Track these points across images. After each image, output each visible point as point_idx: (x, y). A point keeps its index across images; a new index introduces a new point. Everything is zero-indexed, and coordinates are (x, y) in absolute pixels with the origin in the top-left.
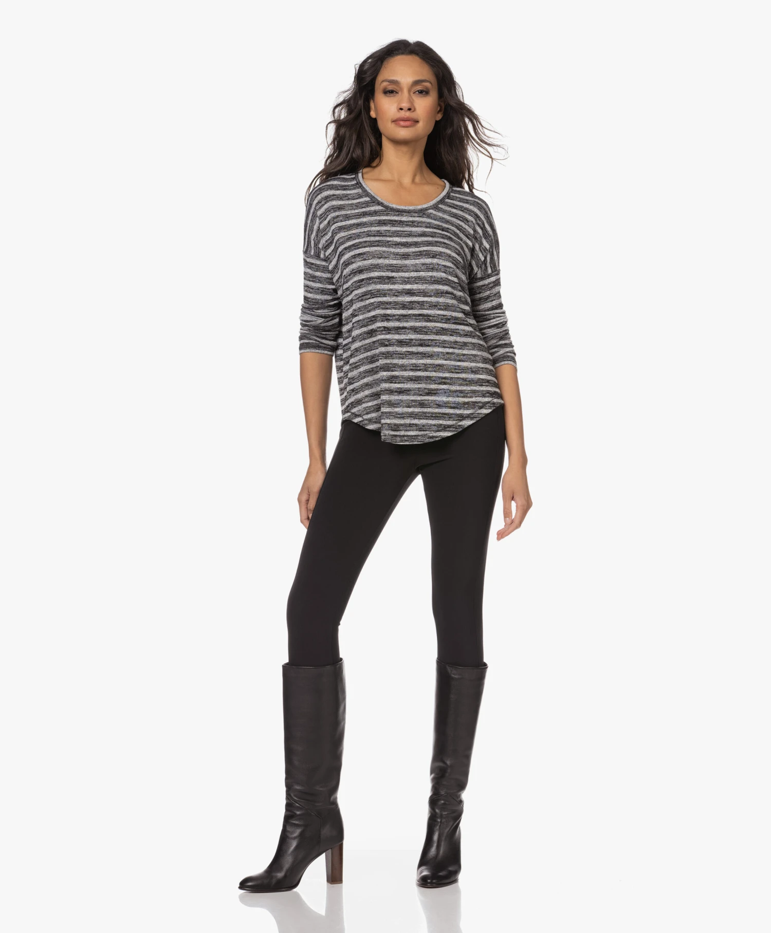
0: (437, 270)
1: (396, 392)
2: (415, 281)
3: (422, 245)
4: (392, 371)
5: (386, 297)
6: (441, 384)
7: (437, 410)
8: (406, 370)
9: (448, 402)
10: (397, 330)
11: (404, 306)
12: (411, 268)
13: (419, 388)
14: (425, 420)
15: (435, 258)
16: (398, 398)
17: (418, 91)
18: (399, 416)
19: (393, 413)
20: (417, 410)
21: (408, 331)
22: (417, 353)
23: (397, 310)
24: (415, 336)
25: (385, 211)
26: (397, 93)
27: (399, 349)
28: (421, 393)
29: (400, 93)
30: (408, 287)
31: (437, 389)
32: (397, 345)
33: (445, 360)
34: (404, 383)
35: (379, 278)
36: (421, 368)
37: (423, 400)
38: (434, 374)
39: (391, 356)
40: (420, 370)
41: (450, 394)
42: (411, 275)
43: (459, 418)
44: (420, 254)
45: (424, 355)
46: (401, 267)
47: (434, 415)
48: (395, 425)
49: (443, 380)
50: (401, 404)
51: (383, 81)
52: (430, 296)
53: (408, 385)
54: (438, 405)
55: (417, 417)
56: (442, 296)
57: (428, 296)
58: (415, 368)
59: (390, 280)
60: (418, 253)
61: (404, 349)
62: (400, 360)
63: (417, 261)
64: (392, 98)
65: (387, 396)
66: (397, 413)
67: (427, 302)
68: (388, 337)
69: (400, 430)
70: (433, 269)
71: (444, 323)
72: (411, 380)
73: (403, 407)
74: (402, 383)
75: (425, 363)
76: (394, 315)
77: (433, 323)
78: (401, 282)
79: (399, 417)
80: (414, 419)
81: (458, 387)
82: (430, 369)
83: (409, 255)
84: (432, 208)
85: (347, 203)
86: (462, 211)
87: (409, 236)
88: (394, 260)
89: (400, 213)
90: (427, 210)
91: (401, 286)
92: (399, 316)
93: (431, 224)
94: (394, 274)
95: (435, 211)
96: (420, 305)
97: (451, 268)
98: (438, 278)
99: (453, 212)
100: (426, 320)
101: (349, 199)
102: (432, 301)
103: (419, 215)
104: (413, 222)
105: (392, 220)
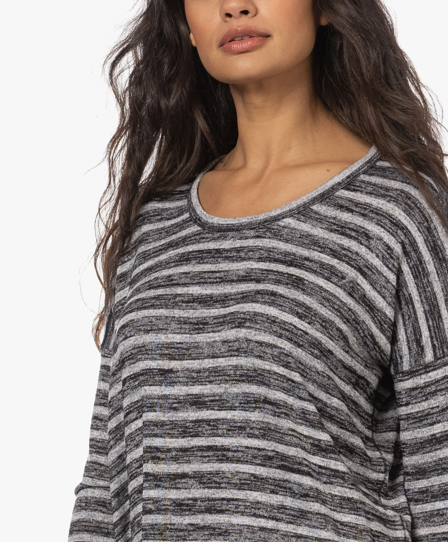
2: (208, 377)
5: (155, 411)
12: (206, 351)
15: (244, 327)
23: (174, 440)
24: (201, 491)
30: (196, 390)
39: (161, 534)
46: (188, 349)
56: (256, 408)
60: (221, 320)
63: (217, 337)
67: (224, 421)
76: (169, 450)
77: (234, 465)
83: (207, 324)
84: (291, 216)
85: (156, 227)
86: (364, 215)
87: (220, 282)
88: (178, 333)
89: (222, 233)
90: (279, 220)
91: (185, 388)
92: (177, 451)
93: (273, 252)
94: (174, 364)
95: (298, 220)
96: (210, 428)
97: (275, 346)
98: (248, 370)
99: (340, 220)
100: (220, 458)
101: (162, 219)
102: (236, 418)
103: (257, 234)
104: (238, 250)
105: (202, 251)
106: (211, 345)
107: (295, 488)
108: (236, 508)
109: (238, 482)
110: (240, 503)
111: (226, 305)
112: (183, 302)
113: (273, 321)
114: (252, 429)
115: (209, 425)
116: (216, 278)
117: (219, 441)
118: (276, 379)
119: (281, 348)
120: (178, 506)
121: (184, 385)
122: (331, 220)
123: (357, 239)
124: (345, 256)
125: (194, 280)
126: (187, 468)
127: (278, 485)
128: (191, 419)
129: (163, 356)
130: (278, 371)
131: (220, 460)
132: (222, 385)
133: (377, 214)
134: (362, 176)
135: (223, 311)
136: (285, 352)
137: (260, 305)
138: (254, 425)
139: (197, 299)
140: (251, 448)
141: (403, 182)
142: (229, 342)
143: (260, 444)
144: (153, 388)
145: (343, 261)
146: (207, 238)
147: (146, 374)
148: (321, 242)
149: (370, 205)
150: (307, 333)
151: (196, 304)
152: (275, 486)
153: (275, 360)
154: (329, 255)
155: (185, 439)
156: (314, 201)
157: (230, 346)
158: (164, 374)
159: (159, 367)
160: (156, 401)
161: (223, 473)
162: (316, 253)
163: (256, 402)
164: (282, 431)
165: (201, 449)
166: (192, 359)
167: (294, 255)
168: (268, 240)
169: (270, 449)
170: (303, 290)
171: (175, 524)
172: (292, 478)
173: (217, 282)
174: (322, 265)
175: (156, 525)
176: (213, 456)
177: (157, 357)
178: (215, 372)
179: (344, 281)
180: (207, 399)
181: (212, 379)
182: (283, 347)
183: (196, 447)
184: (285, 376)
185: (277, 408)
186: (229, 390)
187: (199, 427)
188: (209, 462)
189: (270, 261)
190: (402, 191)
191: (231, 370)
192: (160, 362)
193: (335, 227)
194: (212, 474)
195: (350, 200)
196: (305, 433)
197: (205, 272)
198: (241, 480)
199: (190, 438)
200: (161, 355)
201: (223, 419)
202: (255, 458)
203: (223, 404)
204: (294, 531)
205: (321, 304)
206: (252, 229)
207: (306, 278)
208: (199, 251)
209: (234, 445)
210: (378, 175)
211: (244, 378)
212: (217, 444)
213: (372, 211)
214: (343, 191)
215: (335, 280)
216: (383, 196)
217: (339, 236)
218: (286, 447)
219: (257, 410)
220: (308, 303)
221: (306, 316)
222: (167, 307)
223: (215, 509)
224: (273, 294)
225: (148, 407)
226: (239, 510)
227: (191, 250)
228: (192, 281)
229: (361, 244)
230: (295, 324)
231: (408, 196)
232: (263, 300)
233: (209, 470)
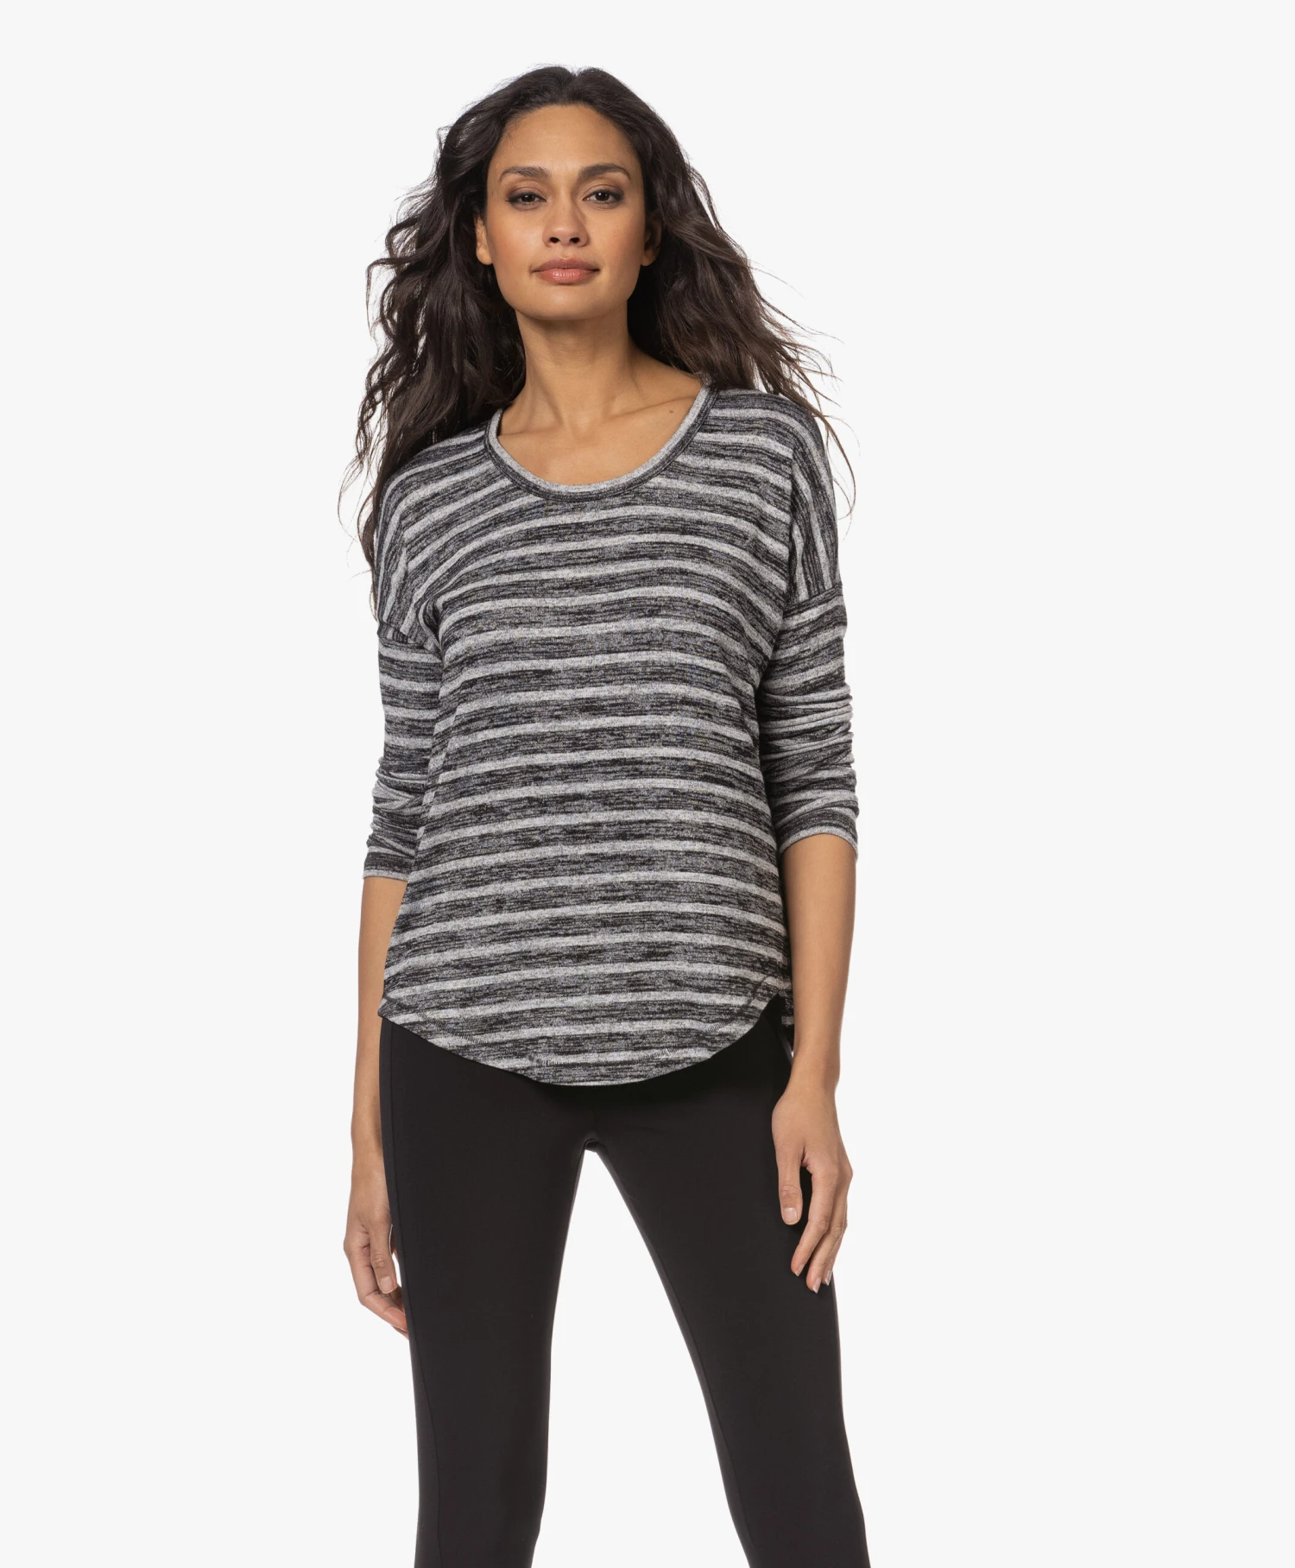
0: (661, 646)
1: (569, 956)
3: (624, 585)
4: (555, 906)
5: (533, 722)
6: (676, 931)
7: (673, 996)
8: (589, 901)
9: (693, 977)
10: (563, 803)
11: (576, 742)
12: (597, 645)
13: (625, 944)
14: (645, 1023)
16: (575, 973)
17: (596, 193)
18: (579, 1016)
19: (561, 1009)
20: (625, 998)
21: (587, 804)
22: (615, 857)
23: (558, 755)
24: (605, 814)
25: (543, 505)
26: (542, 200)
27: (569, 850)
28: (630, 955)
29: (550, 200)
30: (587, 692)
31: (670, 944)
32: (564, 839)
33: (682, 870)
34: (588, 933)
35: (515, 675)
36: (626, 893)
37: (636, 973)
38: (657, 906)
39: (552, 869)
40: (624, 898)
41: (696, 954)
42: (595, 663)
43: (723, 1017)
44: (619, 609)
45: (632, 861)
46: (571, 645)
47: (665, 1009)
48: (569, 1039)
49: (679, 921)
50: (583, 987)
51: (506, 172)
52: (642, 713)
53: (599, 937)
54: (675, 981)
55: (626, 1017)
56: (672, 710)
57: (635, 714)
58: (612, 894)
59: (543, 678)
60: (616, 607)
61: (583, 850)
62: (574, 878)
63: (612, 627)
64: (530, 214)
65: (545, 970)
66: (573, 1010)
67: (633, 728)
68: (539, 822)
69: (586, 1051)
70: (649, 646)
71: (677, 777)
72: (605, 924)
73: (590, 994)
74: (582, 934)
75: (635, 879)
76: (553, 768)
77: (649, 780)
78: (570, 681)
79: (581, 1020)
80: (619, 1021)
81: (715, 937)
82: (648, 895)
83: (593, 612)
84: (658, 474)
85: (464, 504)
86: (739, 458)
87: (596, 562)
88: (555, 626)
89: (576, 504)
90: (646, 481)
91: (571, 691)
92: (565, 768)
93: (654, 520)
94: (553, 664)
95: (668, 477)
96: (613, 738)
97: (699, 635)
98: (662, 666)
99: (715, 470)
100: (631, 772)
101: (467, 492)
102: (647, 724)
103: (625, 501)
104: (608, 522)
105: (557, 526)
106: (606, 637)
107: (719, 802)
108: (657, 831)
109: (655, 799)
110: (661, 825)
111: (616, 588)
112: (554, 588)
113: (695, 605)
114: (667, 735)
115: (612, 734)
116: (589, 558)
117: (628, 753)
118: (698, 675)
119: (705, 636)
120: (570, 833)
121: (569, 688)
122: (705, 472)
123: (744, 487)
124: (740, 510)
125: (560, 561)
126: (581, 788)
127: (701, 800)
128: (583, 728)
129: (537, 655)
130: (701, 665)
131: (632, 775)
132: (625, 685)
133: (752, 452)
134: (712, 411)
135: (613, 596)
136: (710, 640)
137: (673, 588)
138: (670, 731)
139: (571, 584)
140: (668, 758)
141: (764, 409)
142: (636, 634)
143: (678, 752)
144: (529, 694)
145: (740, 517)
146: (557, 510)
147: (519, 677)
148: (706, 499)
149: (740, 445)
150: (728, 614)
151: (572, 591)
152: (699, 801)
153: (698, 652)
154: (722, 514)
155: (577, 753)
156: (676, 451)
157: (636, 639)
158: (541, 676)
159: (534, 669)
160: (533, 709)
161: (637, 790)
162: (706, 513)
163: (671, 703)
164: (706, 736)
165: (601, 763)
166: (578, 656)
167: (682, 519)
168: (642, 507)
169: (690, 758)
170: (712, 562)
171: (567, 856)
172: (716, 790)
173: (592, 563)
174: (719, 526)
175: (545, 859)
176: (622, 771)
177: (532, 656)
178: (614, 670)
179: (747, 541)
180: (605, 703)
181: (610, 678)
182: (708, 635)
183: (594, 761)
184: (708, 669)
185: (701, 708)
186: (637, 692)
187: (597, 737)
188: (615, 778)
189: (656, 532)
190: (769, 420)
191: (639, 666)
192: (535, 662)
193: (713, 478)
194: (622, 792)
195: (715, 444)
196: (728, 735)
197: (571, 552)
198: (658, 797)
199: (584, 752)
200: (535, 653)
201: (631, 727)
202: (673, 769)
203: (629, 708)
204: (721, 853)
205: (733, 576)
206: (615, 496)
207: (709, 547)
208: (552, 526)
209: (647, 756)
210: (731, 407)
211: (657, 676)
212: (625, 756)
213: (744, 451)
214: (700, 434)
215: (738, 542)
216: (750, 430)
217: (723, 488)
218: (710, 754)
219: (673, 713)
220: (722, 578)
221: (725, 594)
222: (535, 596)
223: (632, 835)
224: (683, 572)
225: (525, 718)
226: (660, 833)
227: (539, 525)
228: (557, 564)
229: (751, 492)
230: (717, 605)
231: (778, 424)
232: (675, 581)
233: (617, 788)
